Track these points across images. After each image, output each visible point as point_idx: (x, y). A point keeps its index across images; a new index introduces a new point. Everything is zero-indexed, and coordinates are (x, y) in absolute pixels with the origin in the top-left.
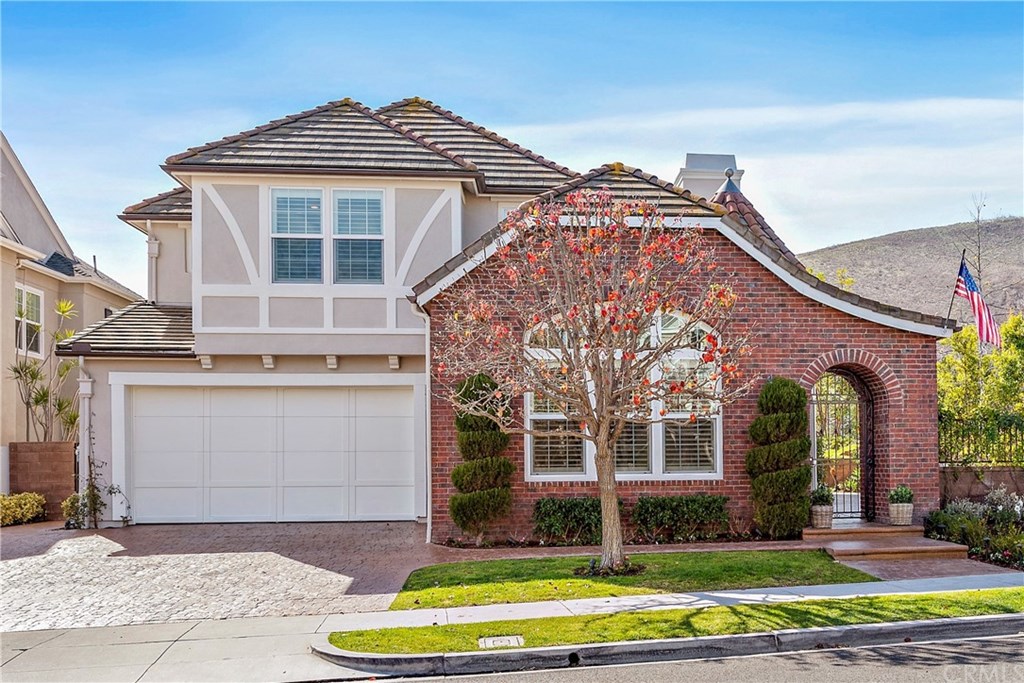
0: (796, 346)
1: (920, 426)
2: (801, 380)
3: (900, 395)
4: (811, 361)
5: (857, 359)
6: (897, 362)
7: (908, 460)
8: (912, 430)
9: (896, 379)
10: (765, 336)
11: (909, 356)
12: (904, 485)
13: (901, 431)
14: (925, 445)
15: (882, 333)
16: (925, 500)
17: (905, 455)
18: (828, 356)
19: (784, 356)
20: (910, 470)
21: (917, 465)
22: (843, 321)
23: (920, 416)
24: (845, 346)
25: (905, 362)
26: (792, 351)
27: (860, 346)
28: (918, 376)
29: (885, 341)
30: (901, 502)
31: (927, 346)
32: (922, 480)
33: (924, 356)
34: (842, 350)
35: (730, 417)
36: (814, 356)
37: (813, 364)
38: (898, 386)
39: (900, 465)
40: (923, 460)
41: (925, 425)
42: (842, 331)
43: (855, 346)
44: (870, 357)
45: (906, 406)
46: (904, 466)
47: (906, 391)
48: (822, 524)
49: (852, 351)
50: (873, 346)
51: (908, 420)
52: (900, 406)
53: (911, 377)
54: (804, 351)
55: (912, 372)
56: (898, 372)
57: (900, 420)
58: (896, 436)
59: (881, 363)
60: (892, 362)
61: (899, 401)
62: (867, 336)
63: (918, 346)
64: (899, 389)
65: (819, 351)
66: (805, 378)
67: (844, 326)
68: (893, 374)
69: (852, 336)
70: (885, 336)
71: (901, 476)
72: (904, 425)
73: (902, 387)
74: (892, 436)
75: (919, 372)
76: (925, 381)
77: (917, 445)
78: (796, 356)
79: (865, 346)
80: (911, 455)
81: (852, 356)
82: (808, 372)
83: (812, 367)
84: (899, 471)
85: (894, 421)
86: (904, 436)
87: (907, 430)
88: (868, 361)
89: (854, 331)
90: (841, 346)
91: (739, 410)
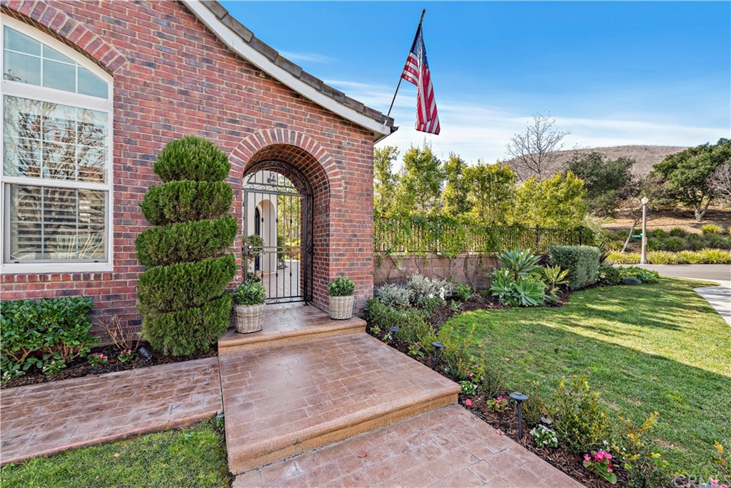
0: (226, 114)
1: (358, 217)
2: (231, 154)
3: (340, 185)
4: (245, 136)
5: (299, 142)
6: (339, 153)
7: (346, 250)
8: (351, 221)
9: (337, 170)
10: (181, 92)
11: (350, 149)
12: (342, 274)
13: (340, 221)
14: (362, 236)
15: (324, 121)
16: (361, 288)
17: (344, 245)
18: (265, 133)
19: (209, 122)
20: (348, 260)
21: (355, 255)
22: (284, 98)
23: (358, 208)
24: (285, 126)
25: (346, 154)
26: (219, 119)
27: (302, 130)
28: (358, 170)
29: (328, 130)
30: (342, 295)
31: (366, 143)
32: (359, 269)
33: (363, 152)
34: (282, 130)
35: (125, 189)
36: (249, 130)
37: (247, 138)
38: (339, 177)
39: (340, 255)
40: (360, 250)
41: (363, 217)
42: (282, 109)
43: (296, 129)
44: (312, 142)
45: (346, 197)
46: (343, 255)
47: (346, 183)
48: (249, 328)
49: (293, 133)
50: (315, 133)
51: (347, 211)
52: (340, 197)
53: (351, 169)
54: (235, 122)
55: (353, 165)
56: (340, 162)
57: (340, 211)
58: (337, 225)
59: (323, 151)
60: (334, 152)
61: (340, 191)
62: (309, 121)
63: (357, 141)
64: (340, 180)
65: (254, 125)
66: (236, 153)
67: (285, 104)
68: (334, 164)
69: (293, 117)
70: (327, 125)
71: (340, 265)
72: (343, 216)
73: (343, 178)
74: (333, 225)
75: (358, 165)
76: (363, 176)
77: (355, 236)
78: (226, 126)
79: (308, 131)
80: (349, 245)
81: (293, 138)
82: (240, 147)
83: (245, 142)
84: (337, 260)
85: (334, 211)
86: (344, 226)
87: (346, 221)
88: (310, 146)
89: (296, 112)
90: (281, 125)
91: (139, 182)
